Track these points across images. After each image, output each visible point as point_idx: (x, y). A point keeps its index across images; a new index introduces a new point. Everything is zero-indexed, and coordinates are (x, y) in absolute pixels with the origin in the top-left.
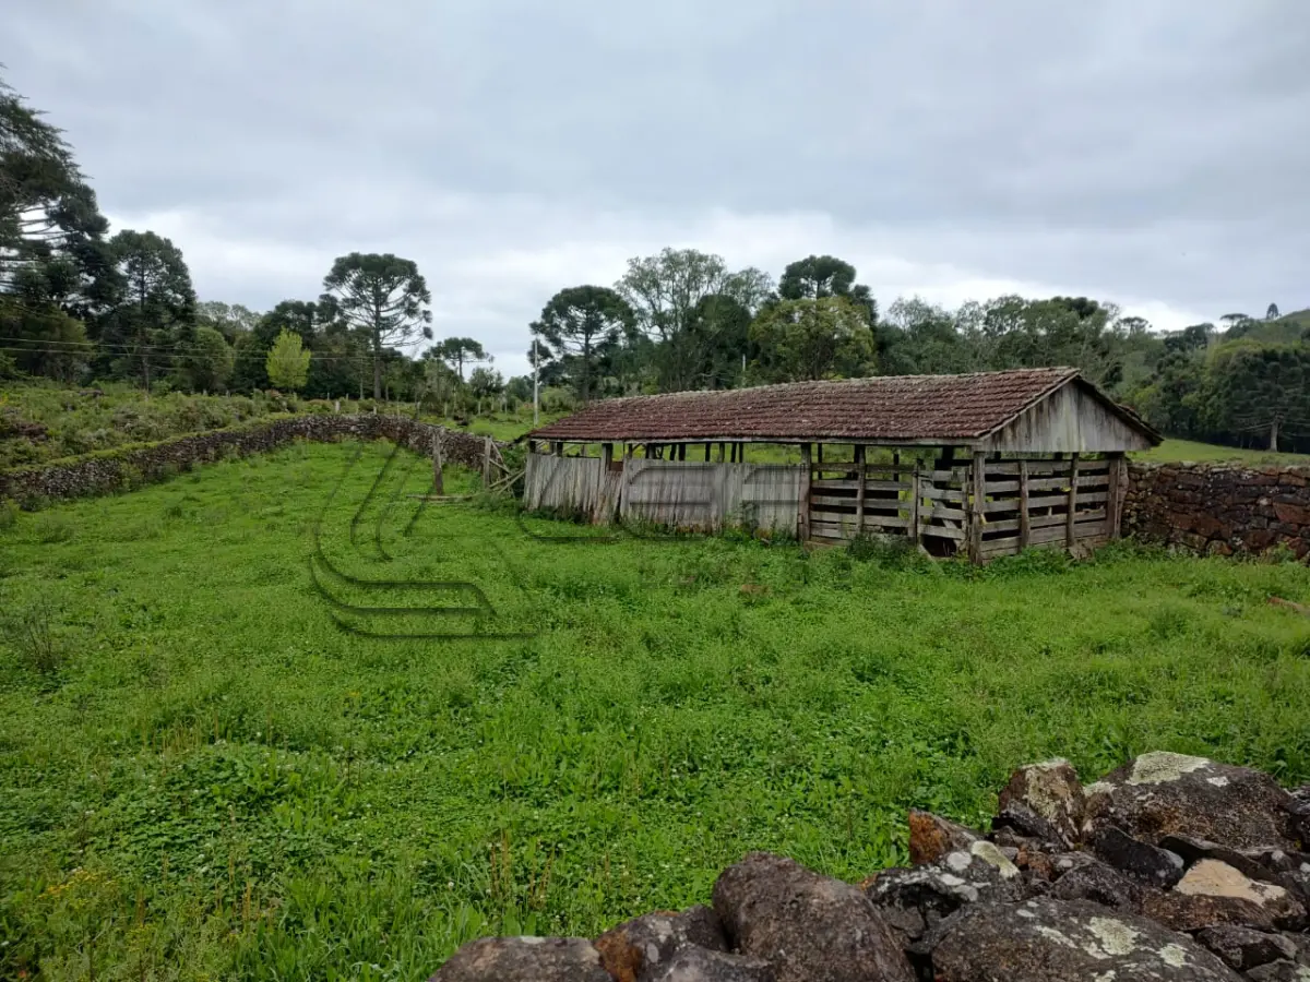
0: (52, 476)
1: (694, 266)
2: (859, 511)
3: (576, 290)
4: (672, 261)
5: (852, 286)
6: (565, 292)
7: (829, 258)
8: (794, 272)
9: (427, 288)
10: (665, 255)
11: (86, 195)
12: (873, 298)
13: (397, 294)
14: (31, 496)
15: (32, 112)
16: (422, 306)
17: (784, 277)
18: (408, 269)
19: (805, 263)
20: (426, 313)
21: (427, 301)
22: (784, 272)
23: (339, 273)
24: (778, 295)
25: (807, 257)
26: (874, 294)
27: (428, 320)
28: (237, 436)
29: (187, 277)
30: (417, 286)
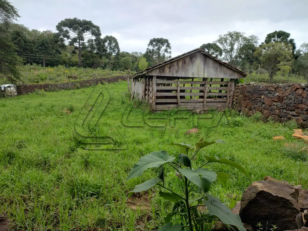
1: (236, 36)
3: (206, 44)
4: (231, 35)
5: (289, 39)
6: (203, 45)
7: (281, 31)
8: (270, 37)
9: (171, 46)
10: (228, 33)
11: (98, 28)
12: (294, 42)
13: (164, 48)
16: (169, 50)
17: (266, 38)
18: (167, 41)
19: (274, 33)
20: (170, 52)
21: (170, 49)
22: (266, 36)
23: (151, 43)
24: (265, 43)
25: (274, 31)
26: (295, 42)
27: (170, 54)
29: (118, 45)
30: (168, 46)
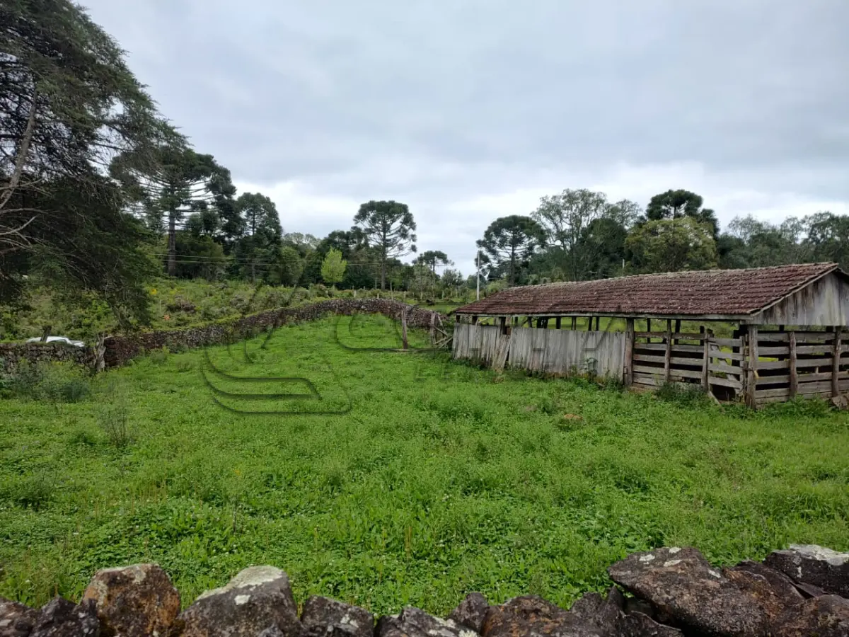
0: (190, 333)
1: (585, 200)
2: (666, 366)
3: (506, 218)
4: (571, 198)
5: (700, 210)
6: (500, 220)
7: (682, 191)
8: (657, 202)
9: (414, 221)
10: (565, 194)
12: (715, 217)
13: (396, 225)
14: (179, 345)
15: (174, 128)
16: (411, 232)
17: (650, 205)
18: (403, 209)
19: (666, 194)
20: (413, 236)
21: (414, 229)
22: (650, 202)
23: (363, 214)
24: (646, 218)
25: (667, 191)
26: (716, 215)
27: (414, 241)
28: (294, 311)
29: (277, 219)
30: (408, 220)
